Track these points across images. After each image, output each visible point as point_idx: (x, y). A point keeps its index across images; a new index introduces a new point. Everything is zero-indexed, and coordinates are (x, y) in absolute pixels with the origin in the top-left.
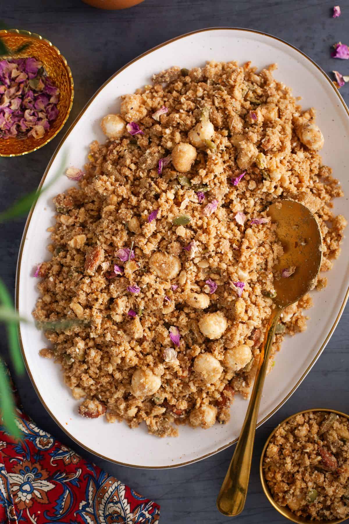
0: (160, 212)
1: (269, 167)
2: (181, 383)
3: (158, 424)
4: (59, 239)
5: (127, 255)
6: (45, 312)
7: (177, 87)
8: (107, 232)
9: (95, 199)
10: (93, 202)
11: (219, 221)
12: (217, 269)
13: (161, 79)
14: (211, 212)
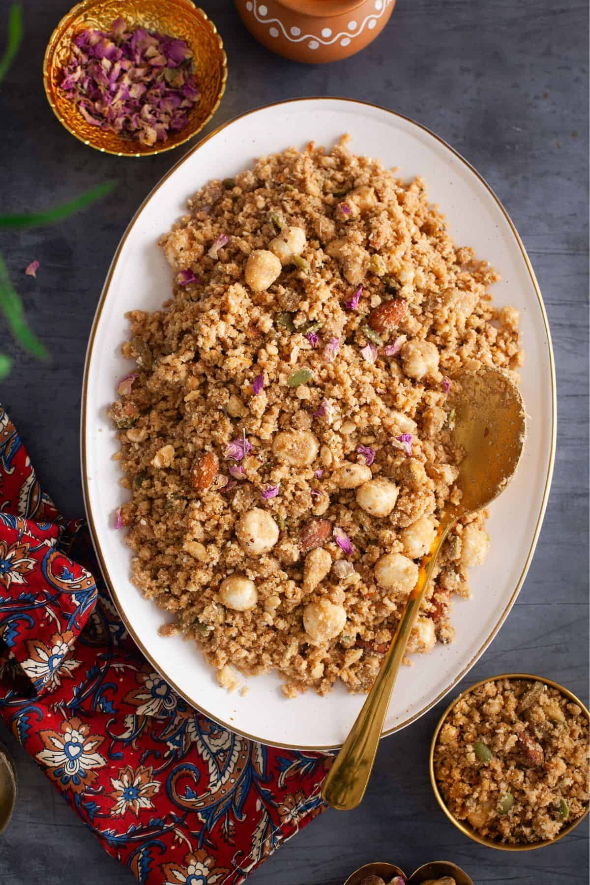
0: (266, 377)
1: (390, 270)
2: (372, 605)
3: (360, 675)
4: (134, 465)
5: (240, 449)
6: (148, 573)
7: (226, 206)
8: (201, 429)
9: (166, 393)
10: (164, 399)
11: (349, 364)
12: (368, 429)
13: (200, 202)
14: (333, 354)
